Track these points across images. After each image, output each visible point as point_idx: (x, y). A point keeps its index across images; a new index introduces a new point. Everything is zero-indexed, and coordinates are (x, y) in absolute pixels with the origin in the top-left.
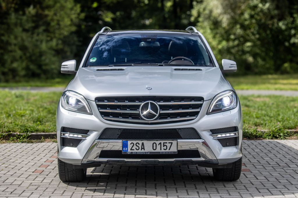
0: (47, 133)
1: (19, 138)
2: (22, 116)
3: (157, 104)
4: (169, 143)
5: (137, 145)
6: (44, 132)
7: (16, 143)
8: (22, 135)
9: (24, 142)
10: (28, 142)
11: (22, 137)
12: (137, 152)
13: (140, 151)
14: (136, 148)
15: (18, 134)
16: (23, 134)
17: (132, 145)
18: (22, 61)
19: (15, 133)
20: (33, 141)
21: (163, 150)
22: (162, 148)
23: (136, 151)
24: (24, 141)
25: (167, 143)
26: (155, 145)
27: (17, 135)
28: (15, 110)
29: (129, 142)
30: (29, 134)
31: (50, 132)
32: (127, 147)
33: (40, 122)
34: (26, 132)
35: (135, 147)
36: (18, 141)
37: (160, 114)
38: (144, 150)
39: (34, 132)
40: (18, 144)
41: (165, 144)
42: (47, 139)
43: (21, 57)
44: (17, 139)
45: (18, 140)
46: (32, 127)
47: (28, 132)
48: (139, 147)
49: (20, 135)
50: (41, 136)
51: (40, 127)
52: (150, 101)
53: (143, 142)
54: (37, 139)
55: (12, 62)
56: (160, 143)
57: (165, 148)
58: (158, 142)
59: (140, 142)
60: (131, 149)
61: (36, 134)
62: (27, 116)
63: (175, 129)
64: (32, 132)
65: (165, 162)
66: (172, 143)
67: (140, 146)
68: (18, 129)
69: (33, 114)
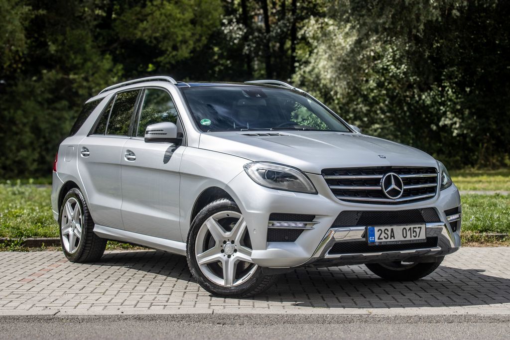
0: (49, 239)
1: (10, 245)
2: (17, 216)
3: (400, 177)
4: (418, 228)
5: (386, 231)
6: (45, 236)
7: (5, 251)
8: (13, 241)
9: (17, 250)
10: (22, 251)
11: (13, 244)
12: (386, 242)
13: (389, 240)
14: (385, 237)
15: (8, 239)
16: (15, 239)
17: (380, 232)
18: (34, 149)
19: (4, 238)
20: (29, 249)
21: (413, 238)
22: (413, 235)
23: (384, 240)
24: (16, 248)
25: (416, 228)
26: (405, 230)
27: (6, 241)
28: (8, 209)
29: (376, 229)
30: (24, 239)
31: (55, 237)
32: (374, 235)
33: (42, 223)
34: (19, 236)
35: (383, 234)
36: (7, 249)
37: (405, 190)
38: (394, 238)
39: (31, 237)
40: (6, 252)
41: (415, 229)
42: (51, 247)
43: (32, 143)
44: (6, 246)
45: (8, 247)
46: (28, 230)
47: (22, 236)
48: (388, 236)
49: (10, 241)
50: (41, 243)
51: (41, 231)
52: (392, 174)
53: (392, 227)
54: (36, 247)
55: (18, 150)
56: (410, 229)
57: (415, 235)
58: (408, 227)
59: (389, 228)
60: (379, 239)
61: (34, 239)
62: (24, 217)
63: (417, 210)
64: (29, 237)
65: (409, 253)
66: (421, 228)
67: (389, 233)
68: (9, 232)
69: (33, 214)
